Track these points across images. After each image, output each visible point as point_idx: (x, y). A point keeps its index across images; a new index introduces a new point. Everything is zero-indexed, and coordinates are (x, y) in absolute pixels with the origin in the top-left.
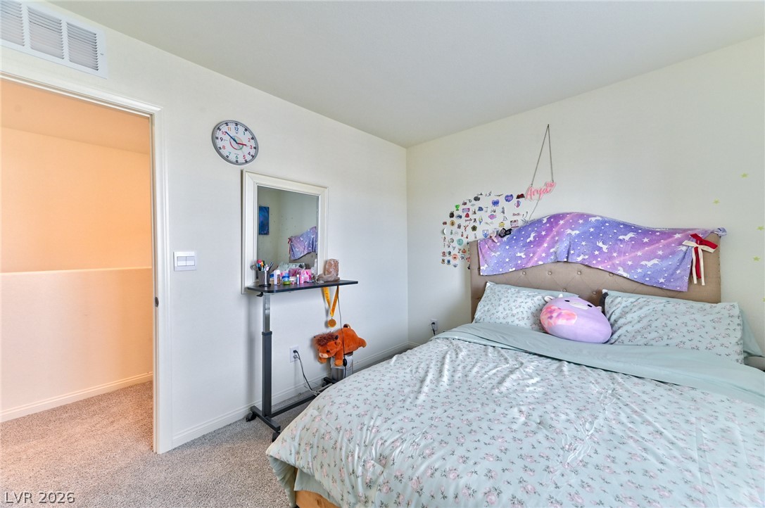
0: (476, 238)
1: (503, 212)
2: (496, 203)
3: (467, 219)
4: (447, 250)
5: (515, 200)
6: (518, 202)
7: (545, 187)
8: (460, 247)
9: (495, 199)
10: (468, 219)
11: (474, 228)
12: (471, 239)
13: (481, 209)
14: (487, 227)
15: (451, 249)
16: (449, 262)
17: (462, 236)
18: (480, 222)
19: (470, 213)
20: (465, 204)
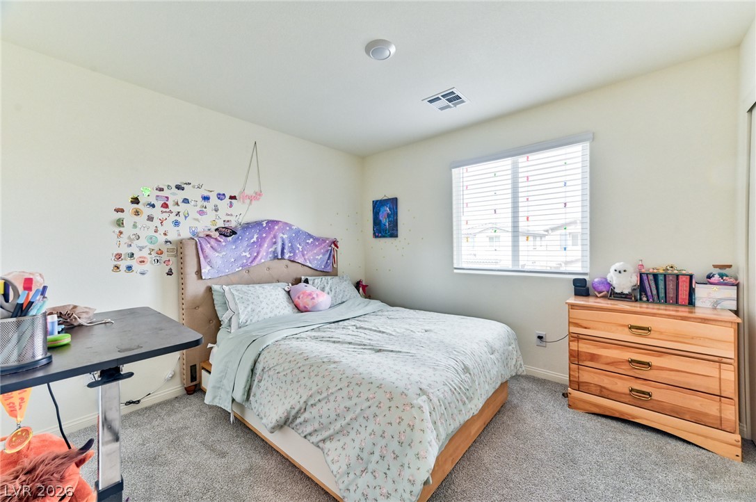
0: (179, 235)
1: (216, 210)
2: (206, 198)
3: (164, 210)
4: (124, 250)
5: (227, 200)
6: (231, 202)
7: (254, 195)
8: (152, 246)
9: (206, 194)
10: (167, 210)
11: (177, 223)
12: (172, 236)
13: (186, 201)
14: (195, 224)
15: (134, 249)
16: (129, 268)
17: (156, 231)
18: (186, 217)
19: (170, 203)
20: (161, 190)
